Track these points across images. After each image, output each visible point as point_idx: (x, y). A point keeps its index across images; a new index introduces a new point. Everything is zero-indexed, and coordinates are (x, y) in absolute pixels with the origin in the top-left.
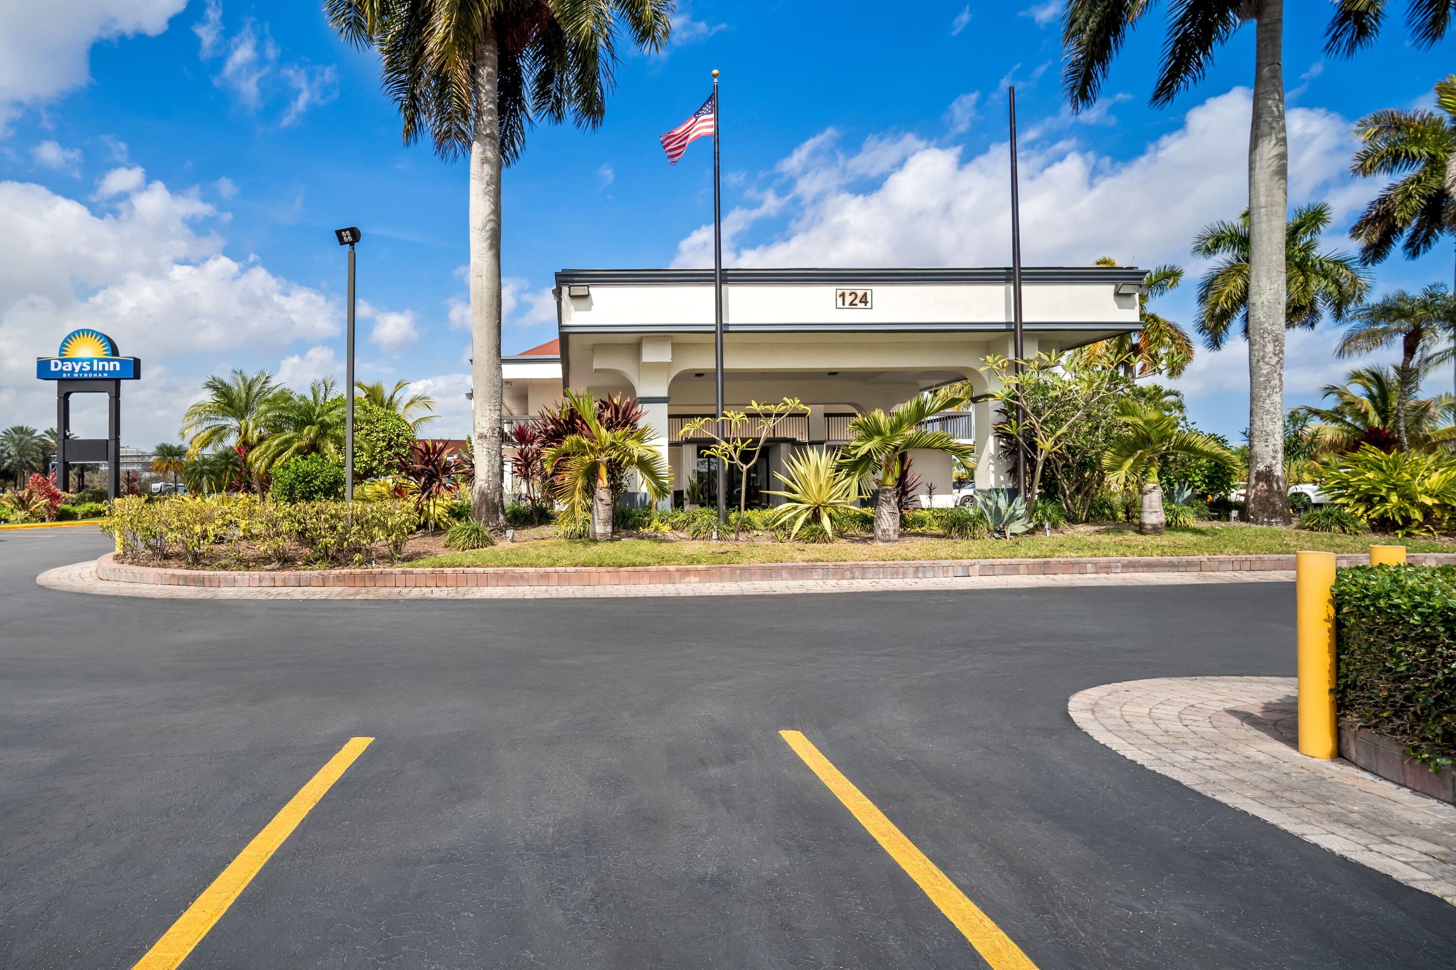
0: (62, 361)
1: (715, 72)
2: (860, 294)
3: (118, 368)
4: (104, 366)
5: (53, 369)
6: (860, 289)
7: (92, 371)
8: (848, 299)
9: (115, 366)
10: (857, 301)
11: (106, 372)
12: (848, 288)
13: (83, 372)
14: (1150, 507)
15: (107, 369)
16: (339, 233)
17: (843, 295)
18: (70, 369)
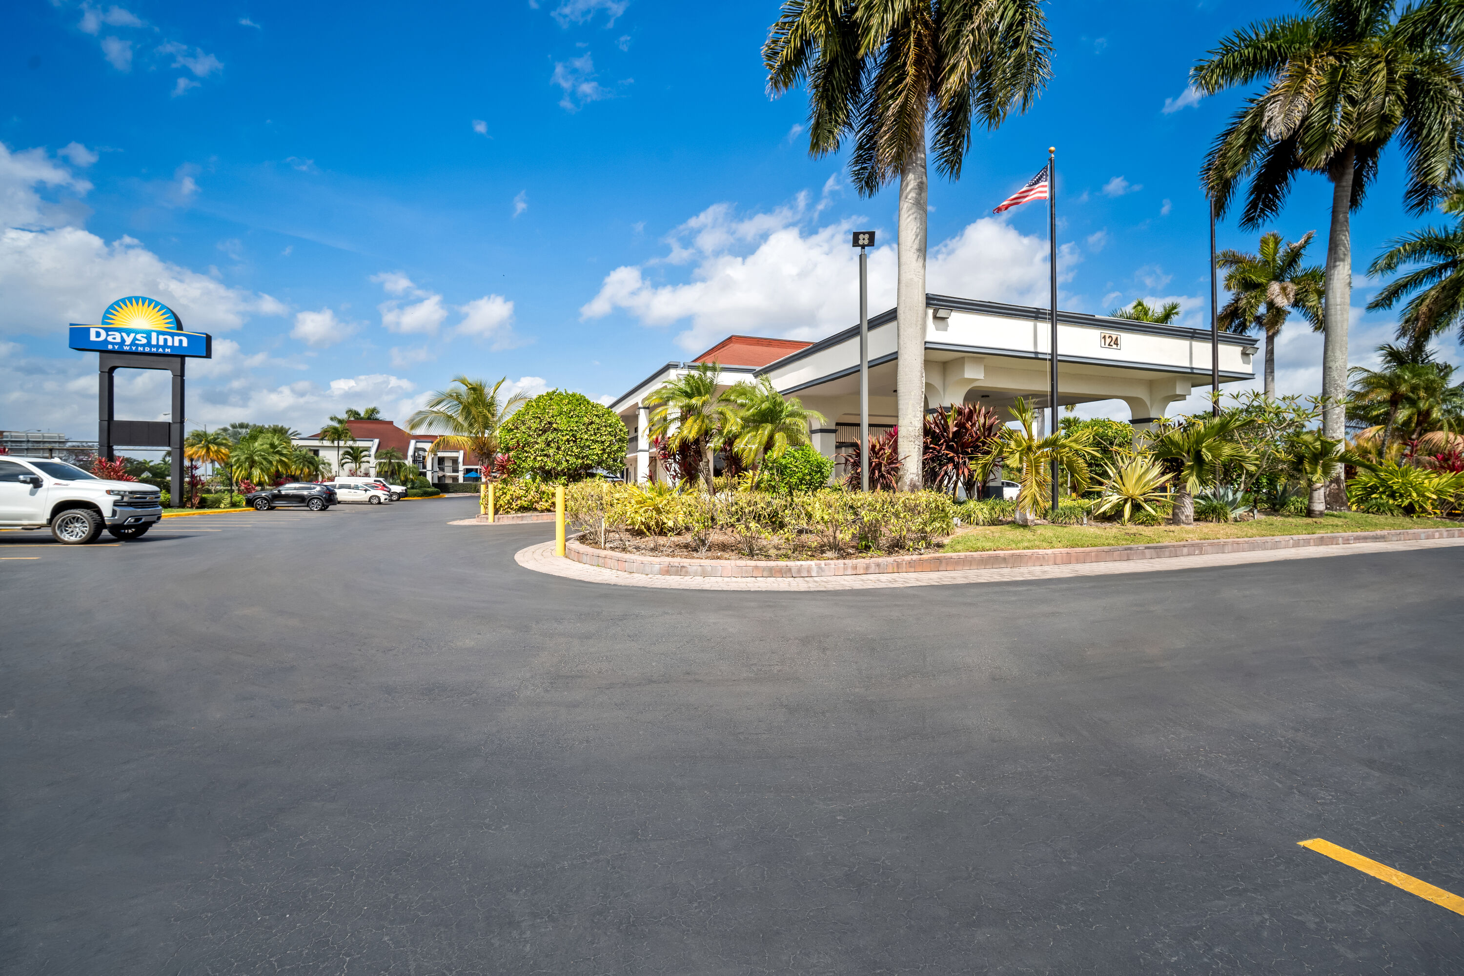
0: (107, 330)
1: (1052, 148)
2: (1114, 338)
3: (185, 344)
4: (166, 340)
5: (93, 338)
6: (1114, 334)
7: (149, 344)
8: (1108, 341)
9: (181, 341)
10: (1112, 343)
11: (169, 347)
12: (1107, 332)
13: (137, 345)
14: (1319, 499)
15: (170, 343)
16: (856, 236)
17: (1104, 337)
18: (118, 340)
